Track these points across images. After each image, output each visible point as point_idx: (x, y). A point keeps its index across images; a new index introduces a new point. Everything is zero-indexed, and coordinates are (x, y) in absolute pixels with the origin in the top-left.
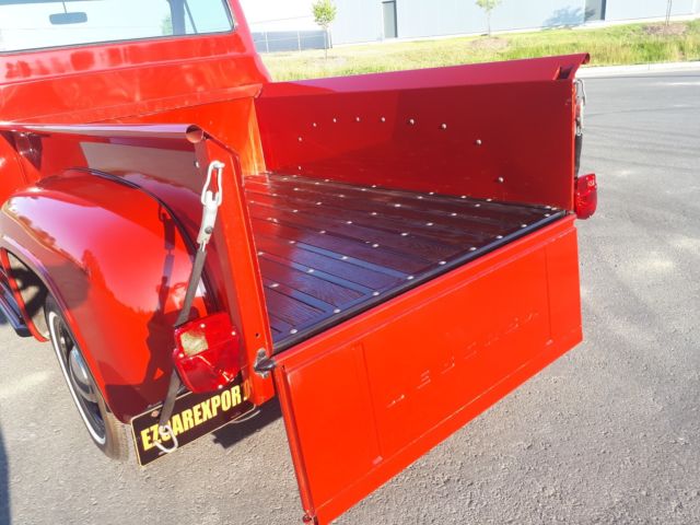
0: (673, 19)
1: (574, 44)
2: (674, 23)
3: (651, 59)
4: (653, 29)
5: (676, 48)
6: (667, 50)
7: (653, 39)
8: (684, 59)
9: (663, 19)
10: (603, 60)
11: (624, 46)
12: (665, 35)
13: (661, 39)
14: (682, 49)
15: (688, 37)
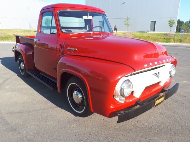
0: (171, 33)
1: (148, 37)
2: (172, 34)
3: (167, 41)
4: (167, 35)
5: (173, 40)
6: (171, 40)
7: (167, 37)
8: (174, 42)
9: (169, 33)
10: (156, 41)
11: (161, 38)
12: (170, 36)
13: (169, 37)
14: (174, 40)
15: (175, 38)
